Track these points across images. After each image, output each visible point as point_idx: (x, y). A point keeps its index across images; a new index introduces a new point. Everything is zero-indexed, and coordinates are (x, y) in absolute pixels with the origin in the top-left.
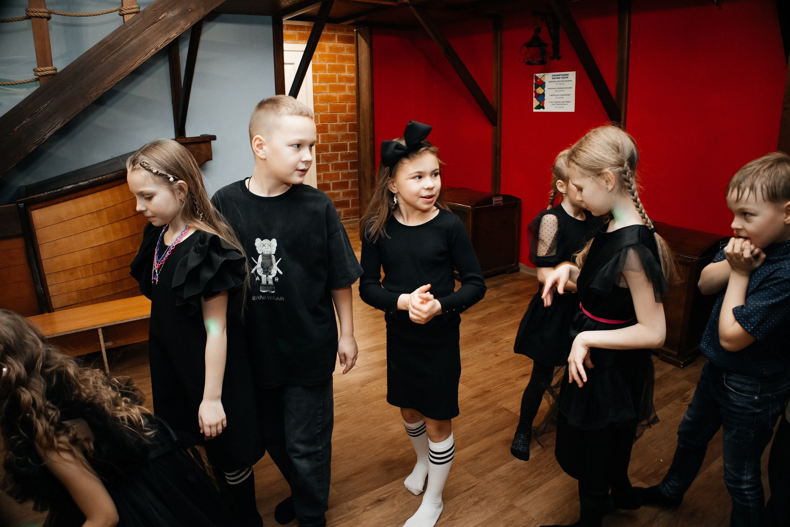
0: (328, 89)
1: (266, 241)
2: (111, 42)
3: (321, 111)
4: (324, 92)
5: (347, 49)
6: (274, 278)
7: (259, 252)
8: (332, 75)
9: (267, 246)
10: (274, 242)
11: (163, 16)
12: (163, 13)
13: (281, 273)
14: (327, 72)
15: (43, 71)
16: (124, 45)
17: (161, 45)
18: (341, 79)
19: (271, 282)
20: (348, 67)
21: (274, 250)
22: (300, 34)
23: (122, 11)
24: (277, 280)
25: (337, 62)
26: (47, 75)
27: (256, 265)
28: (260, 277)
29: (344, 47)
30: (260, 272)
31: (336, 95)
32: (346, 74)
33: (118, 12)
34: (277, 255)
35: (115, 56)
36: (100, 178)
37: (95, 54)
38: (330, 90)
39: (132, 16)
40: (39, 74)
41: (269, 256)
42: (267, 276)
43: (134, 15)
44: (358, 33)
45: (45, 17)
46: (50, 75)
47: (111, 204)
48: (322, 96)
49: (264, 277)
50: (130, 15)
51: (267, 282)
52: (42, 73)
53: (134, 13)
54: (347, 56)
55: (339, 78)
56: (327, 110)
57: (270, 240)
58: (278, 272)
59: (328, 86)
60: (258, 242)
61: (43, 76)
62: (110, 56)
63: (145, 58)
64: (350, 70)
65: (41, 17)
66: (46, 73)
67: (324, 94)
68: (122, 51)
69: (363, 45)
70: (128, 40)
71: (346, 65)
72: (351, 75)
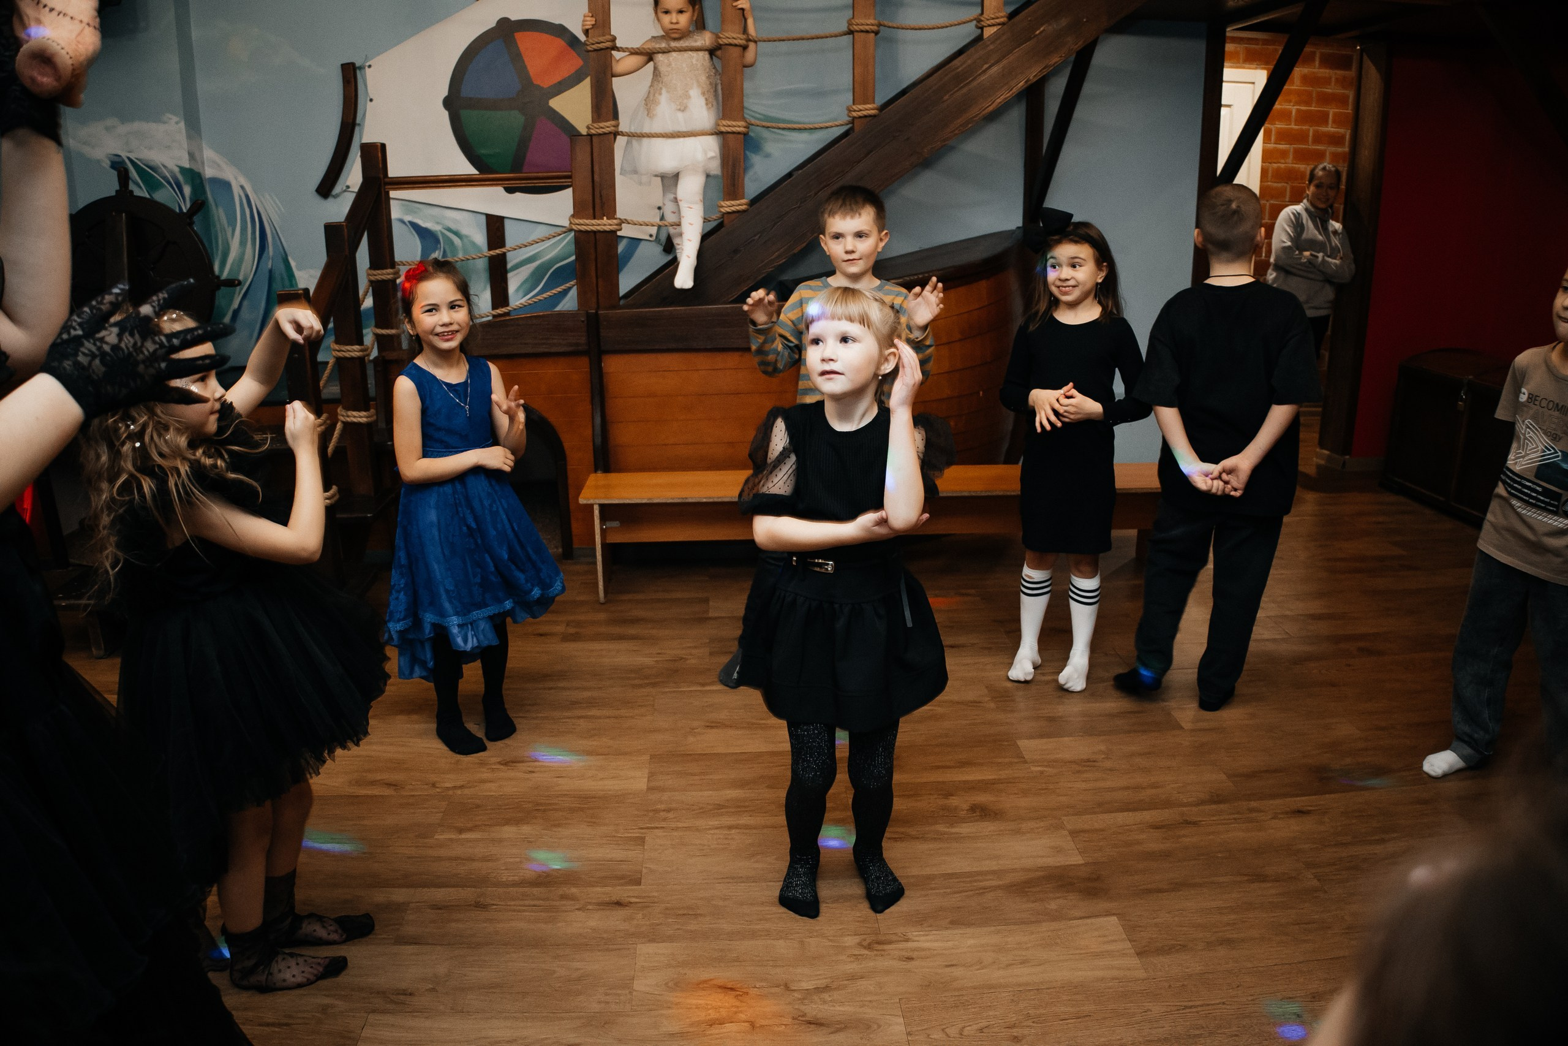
0: (1291, 156)
2: (960, 69)
3: (1272, 197)
4: (1283, 162)
5: (1337, 79)
8: (1301, 129)
11: (1042, 29)
12: (1042, 25)
14: (1290, 123)
15: (861, 110)
16: (980, 75)
17: (1035, 76)
18: (1318, 138)
20: (1335, 114)
22: (1248, 51)
23: (982, 21)
25: (1314, 105)
26: (865, 116)
29: (1330, 77)
31: (1306, 168)
32: (1330, 129)
33: (975, 22)
35: (965, 90)
38: (1294, 158)
39: (995, 29)
40: (855, 114)
43: (999, 27)
44: (1364, 54)
45: (873, 32)
46: (870, 116)
48: (1278, 169)
50: (991, 28)
52: (860, 114)
53: (999, 24)
54: (1333, 94)
55: (1314, 135)
56: (1285, 197)
59: (1292, 150)
61: (860, 117)
62: (958, 91)
63: (1008, 95)
64: (1337, 122)
65: (867, 32)
66: (865, 113)
67: (1283, 166)
68: (975, 83)
69: (1373, 77)
70: (986, 66)
71: (1332, 111)
72: (1342, 131)
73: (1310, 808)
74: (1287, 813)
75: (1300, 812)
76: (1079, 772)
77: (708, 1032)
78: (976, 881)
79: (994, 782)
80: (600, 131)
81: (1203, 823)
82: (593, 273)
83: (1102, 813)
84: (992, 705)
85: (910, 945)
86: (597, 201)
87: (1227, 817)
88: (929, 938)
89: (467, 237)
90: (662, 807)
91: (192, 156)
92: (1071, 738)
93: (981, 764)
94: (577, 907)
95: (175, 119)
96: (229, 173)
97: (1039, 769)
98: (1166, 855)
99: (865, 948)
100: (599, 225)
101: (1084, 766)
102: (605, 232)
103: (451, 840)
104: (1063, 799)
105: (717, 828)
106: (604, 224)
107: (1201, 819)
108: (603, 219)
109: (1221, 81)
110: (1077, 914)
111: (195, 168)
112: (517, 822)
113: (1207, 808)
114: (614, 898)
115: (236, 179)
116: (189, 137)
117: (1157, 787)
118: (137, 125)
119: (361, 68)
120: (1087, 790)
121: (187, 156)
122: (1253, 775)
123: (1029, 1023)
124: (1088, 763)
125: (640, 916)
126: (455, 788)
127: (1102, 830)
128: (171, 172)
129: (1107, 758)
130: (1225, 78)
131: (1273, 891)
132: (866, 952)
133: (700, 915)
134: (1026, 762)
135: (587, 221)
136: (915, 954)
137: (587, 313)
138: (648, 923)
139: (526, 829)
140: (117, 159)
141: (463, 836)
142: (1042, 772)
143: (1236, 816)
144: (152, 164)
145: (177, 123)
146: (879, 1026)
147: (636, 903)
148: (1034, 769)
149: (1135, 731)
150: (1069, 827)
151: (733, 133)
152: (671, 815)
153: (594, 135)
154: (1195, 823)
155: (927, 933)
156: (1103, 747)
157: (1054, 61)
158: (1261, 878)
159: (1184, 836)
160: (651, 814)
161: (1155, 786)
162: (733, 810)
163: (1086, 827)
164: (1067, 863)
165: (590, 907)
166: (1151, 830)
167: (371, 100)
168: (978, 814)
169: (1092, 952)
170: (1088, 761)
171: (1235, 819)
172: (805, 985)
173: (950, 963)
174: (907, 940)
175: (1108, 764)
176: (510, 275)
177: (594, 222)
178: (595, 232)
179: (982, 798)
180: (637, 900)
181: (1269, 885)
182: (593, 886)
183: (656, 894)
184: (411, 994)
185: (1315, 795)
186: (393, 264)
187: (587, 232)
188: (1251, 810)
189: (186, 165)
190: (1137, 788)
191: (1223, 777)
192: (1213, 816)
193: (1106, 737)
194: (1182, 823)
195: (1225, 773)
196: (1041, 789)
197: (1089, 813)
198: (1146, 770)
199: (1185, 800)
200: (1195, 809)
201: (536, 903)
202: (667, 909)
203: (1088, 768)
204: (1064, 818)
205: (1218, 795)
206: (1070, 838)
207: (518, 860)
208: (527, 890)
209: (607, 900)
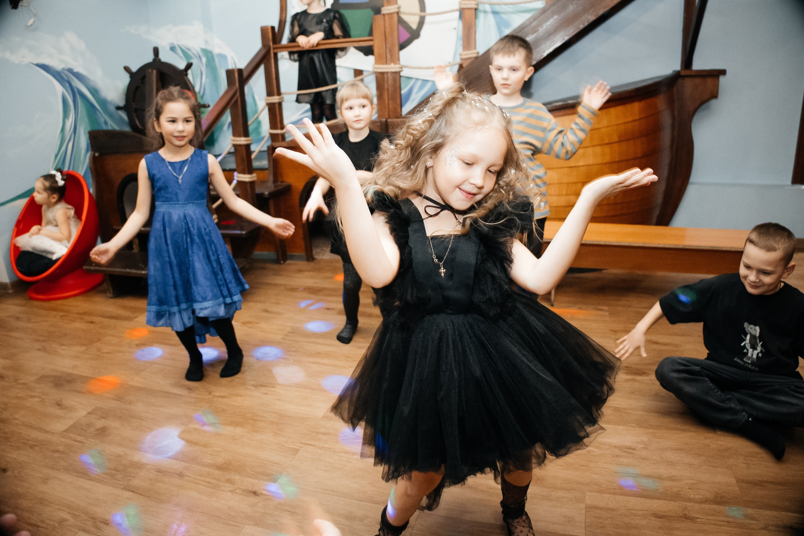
6: (758, 353)
9: (753, 329)
19: (755, 356)
30: (748, 346)
42: (753, 350)
49: (750, 350)
51: (752, 356)
76: (617, 456)
80: (388, 12)
81: (699, 520)
87: (722, 518)
90: (322, 430)
94: (230, 489)
96: (225, 51)
100: (389, 68)
101: (624, 452)
102: (393, 72)
104: (595, 476)
107: (697, 516)
108: (392, 66)
111: (208, 48)
113: (707, 506)
115: (230, 54)
116: (205, 32)
117: (674, 480)
118: (181, 27)
121: (204, 43)
127: (612, 510)
129: (645, 448)
137: (381, 120)
138: (263, 511)
145: (199, 25)
147: (265, 495)
150: (588, 502)
151: (468, 8)
153: (386, 14)
154: (692, 519)
156: (645, 439)
159: (678, 529)
160: (314, 433)
165: (238, 491)
166: (653, 518)
170: (630, 448)
175: (644, 453)
180: (267, 493)
182: (250, 477)
183: (280, 491)
187: (382, 72)
189: (204, 48)
191: (734, 481)
192: (712, 515)
193: (651, 431)
194: (681, 517)
195: (735, 477)
196: (582, 466)
197: (610, 493)
198: (671, 464)
199: (692, 496)
200: (697, 506)
201: (211, 481)
202: (280, 504)
203: (627, 454)
204: (589, 493)
205: (722, 497)
206: (584, 512)
207: (221, 449)
208: (211, 470)
209: (250, 489)
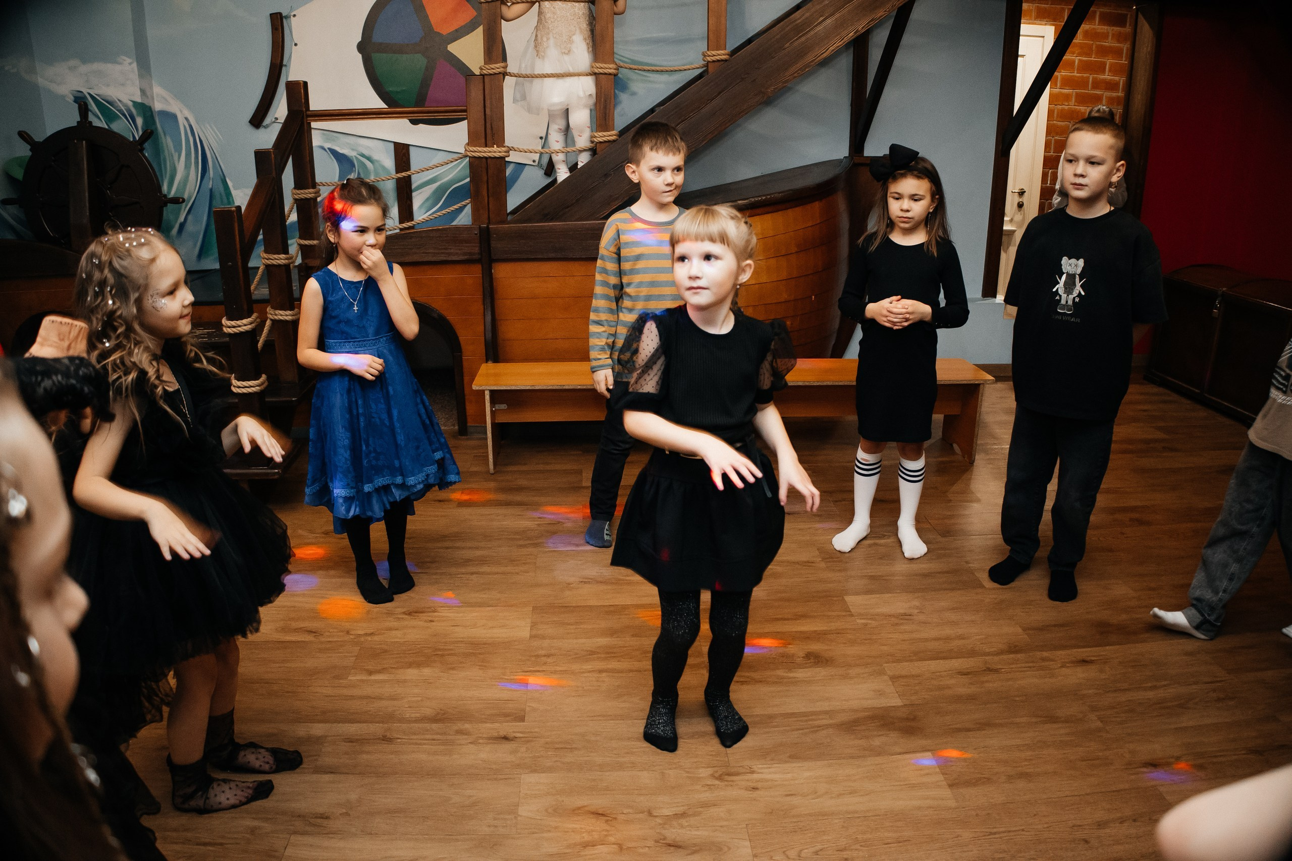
0: (1073, 99)
1: (1073, 261)
2: (799, 21)
3: (1057, 134)
4: (1067, 104)
5: (1113, 35)
6: (1074, 298)
7: (1064, 271)
8: (1083, 77)
9: (1073, 266)
10: (1081, 262)
13: (1083, 293)
14: (1076, 72)
15: (715, 55)
16: (817, 26)
17: (863, 28)
18: (1096, 85)
19: (1070, 303)
20: (1111, 65)
21: (1079, 271)
22: (1039, 9)
24: (1077, 300)
25: (1093, 56)
26: (718, 61)
27: (1059, 283)
28: (1060, 296)
29: (1108, 33)
30: (1061, 292)
32: (1107, 76)
34: (1081, 276)
35: (803, 39)
36: (764, 198)
37: (778, 37)
38: (1075, 102)
40: (709, 59)
41: (1074, 276)
42: (1068, 296)
44: (1139, 13)
46: (722, 60)
47: (771, 233)
48: (1062, 110)
49: (1064, 296)
51: (1067, 302)
52: (714, 58)
54: (1110, 47)
55: (1093, 83)
57: (1078, 260)
58: (1080, 292)
59: (1074, 94)
60: (1065, 260)
61: (714, 61)
62: (797, 39)
63: (840, 43)
64: (1114, 70)
66: (718, 58)
67: (1066, 107)
68: (812, 33)
69: (1146, 32)
70: (822, 19)
71: (1109, 61)
72: (1117, 78)
73: (1093, 658)
74: (1073, 662)
75: (1084, 662)
76: (897, 624)
77: (582, 853)
78: (812, 720)
79: (825, 633)
80: (491, 72)
81: (1003, 670)
82: (485, 193)
83: (917, 661)
84: (823, 565)
85: (755, 776)
86: (489, 131)
87: (1023, 665)
88: (771, 770)
89: (377, 161)
90: (543, 652)
91: (143, 92)
92: (890, 595)
93: (814, 617)
94: (470, 741)
95: (129, 60)
96: (174, 107)
97: (863, 621)
98: (971, 698)
99: (717, 779)
100: (490, 152)
101: (901, 619)
102: (495, 158)
103: (362, 681)
104: (885, 648)
105: (589, 672)
106: (494, 151)
107: (1001, 667)
108: (493, 147)
109: (1019, 35)
110: (898, 750)
111: (146, 102)
112: (418, 665)
113: (1005, 657)
114: (502, 733)
115: (181, 111)
116: (141, 76)
117: (964, 638)
118: (96, 66)
119: (287, 17)
120: (904, 640)
121: (139, 93)
122: (1043, 628)
123: (857, 846)
124: (906, 617)
125: (523, 749)
126: (366, 634)
127: (918, 676)
128: (125, 105)
129: (921, 612)
130: (1021, 33)
131: (1062, 731)
132: (717, 782)
133: (576, 748)
134: (852, 615)
135: (480, 149)
136: (759, 785)
137: (480, 227)
138: (530, 755)
139: (427, 671)
140: (79, 95)
141: (373, 677)
142: (866, 625)
143: (1031, 665)
144: (109, 99)
145: (130, 64)
146: (729, 849)
147: (521, 738)
148: (859, 621)
149: (945, 589)
150: (890, 673)
151: (606, 74)
152: (550, 660)
153: (486, 75)
154: (996, 671)
155: (769, 766)
156: (917, 603)
157: (879, 15)
158: (1053, 719)
159: (987, 682)
160: (533, 659)
161: (961, 637)
162: (603, 656)
163: (904, 673)
164: (888, 705)
165: (481, 741)
166: (960, 676)
167: (296, 45)
168: (812, 661)
169: (909, 784)
170: (905, 615)
171: (1030, 667)
172: (667, 812)
173: (789, 793)
174: (753, 772)
175: (922, 617)
176: (414, 194)
177: (485, 149)
178: (486, 158)
179: (815, 647)
180: (521, 735)
181: (1060, 725)
182: (486, 723)
183: (536, 730)
184: (327, 818)
185: (1096, 646)
186: (314, 185)
187: (480, 158)
188: (1043, 659)
189: (139, 100)
190: (948, 639)
191: (1020, 630)
192: (1013, 664)
193: (920, 594)
194: (985, 670)
195: (1020, 627)
196: (866, 640)
197: (907, 661)
198: (954, 623)
199: (987, 650)
200: (996, 658)
201: (435, 737)
202: (547, 743)
203: (905, 621)
204: (885, 665)
205: (1015, 646)
206: (891, 683)
207: (420, 699)
208: (428, 726)
209: (496, 734)
